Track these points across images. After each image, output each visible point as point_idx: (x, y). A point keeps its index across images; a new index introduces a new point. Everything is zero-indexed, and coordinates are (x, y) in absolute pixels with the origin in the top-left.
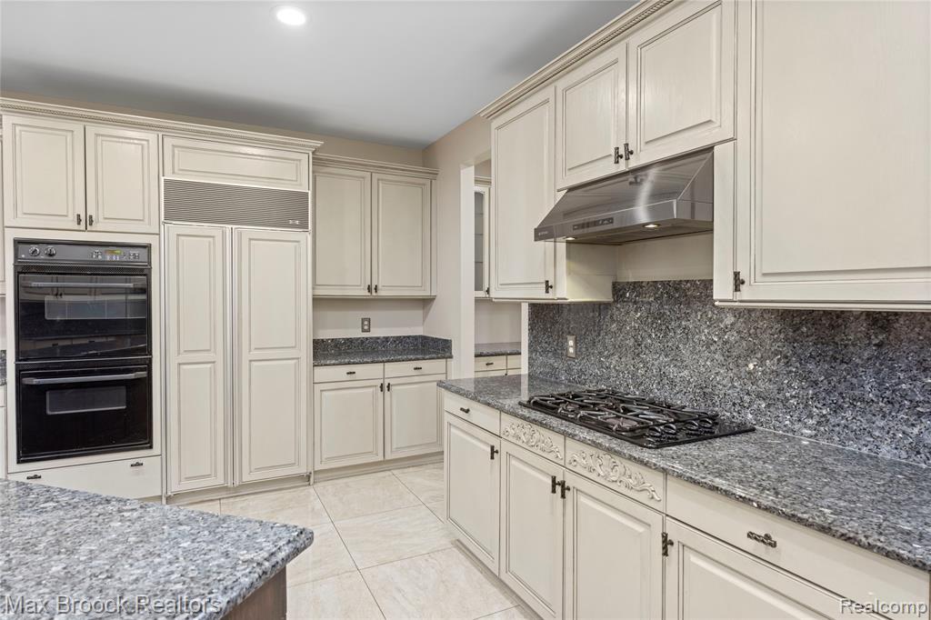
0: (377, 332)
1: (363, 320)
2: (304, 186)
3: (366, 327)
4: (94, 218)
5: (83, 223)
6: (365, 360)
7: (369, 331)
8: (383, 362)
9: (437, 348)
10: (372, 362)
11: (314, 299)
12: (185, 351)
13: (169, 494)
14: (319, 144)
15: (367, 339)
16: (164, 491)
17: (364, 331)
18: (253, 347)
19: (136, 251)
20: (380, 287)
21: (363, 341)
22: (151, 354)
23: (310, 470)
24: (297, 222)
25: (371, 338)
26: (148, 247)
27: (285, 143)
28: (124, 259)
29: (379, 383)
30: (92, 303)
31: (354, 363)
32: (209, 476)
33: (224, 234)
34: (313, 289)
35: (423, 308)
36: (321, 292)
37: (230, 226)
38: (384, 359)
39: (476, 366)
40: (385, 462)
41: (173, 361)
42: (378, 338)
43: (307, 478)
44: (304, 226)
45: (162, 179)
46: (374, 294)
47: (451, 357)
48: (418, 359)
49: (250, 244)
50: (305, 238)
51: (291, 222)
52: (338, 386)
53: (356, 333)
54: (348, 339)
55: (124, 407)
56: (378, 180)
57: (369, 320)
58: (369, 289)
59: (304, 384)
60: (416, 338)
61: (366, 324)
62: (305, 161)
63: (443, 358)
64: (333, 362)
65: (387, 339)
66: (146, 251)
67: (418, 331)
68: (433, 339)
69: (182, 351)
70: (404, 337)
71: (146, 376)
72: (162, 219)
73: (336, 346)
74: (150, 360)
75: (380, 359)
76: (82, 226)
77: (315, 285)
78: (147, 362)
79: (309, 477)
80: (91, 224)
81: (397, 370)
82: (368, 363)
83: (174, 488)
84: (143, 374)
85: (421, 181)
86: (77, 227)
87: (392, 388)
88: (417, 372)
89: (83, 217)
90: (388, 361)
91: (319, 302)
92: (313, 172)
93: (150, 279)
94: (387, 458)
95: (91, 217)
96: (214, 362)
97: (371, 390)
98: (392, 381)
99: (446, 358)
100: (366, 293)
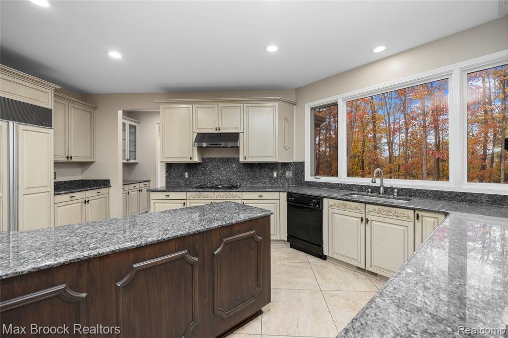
2: (49, 106)
9: (106, 183)
10: (81, 191)
11: (54, 162)
14: (58, 87)
18: (24, 188)
24: (47, 124)
27: (40, 83)
29: (84, 200)
31: (73, 192)
34: (54, 157)
35: (81, 167)
36: (56, 159)
44: (51, 126)
46: (69, 160)
47: (111, 186)
48: (99, 188)
49: (23, 132)
50: (51, 132)
51: (43, 123)
52: (65, 204)
56: (71, 106)
58: (68, 158)
62: (50, 93)
64: (63, 192)
67: (79, 178)
68: (93, 180)
75: (84, 189)
82: (79, 191)
85: (90, 110)
87: (90, 202)
88: (98, 194)
90: (87, 190)
91: (57, 164)
97: (80, 204)
98: (89, 199)
99: (108, 187)
100: (66, 159)
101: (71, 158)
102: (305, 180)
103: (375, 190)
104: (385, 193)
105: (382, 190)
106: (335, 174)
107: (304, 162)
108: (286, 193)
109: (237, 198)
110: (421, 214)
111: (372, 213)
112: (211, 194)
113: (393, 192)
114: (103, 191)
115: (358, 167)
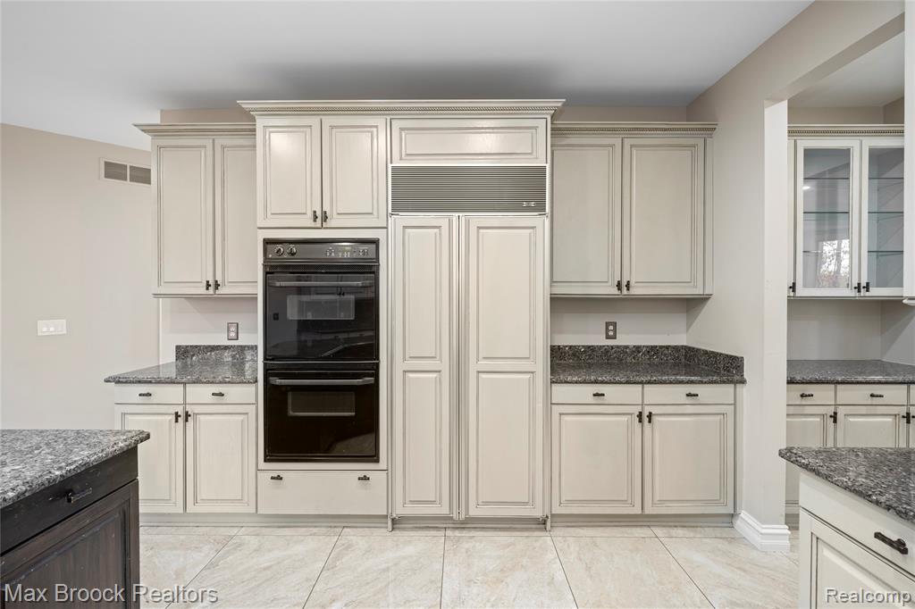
0: (625, 339)
1: (608, 324)
2: (540, 160)
3: (611, 333)
4: (328, 214)
5: (319, 220)
6: (617, 379)
7: (614, 337)
8: (642, 383)
9: (726, 369)
10: (627, 383)
11: (551, 298)
12: (411, 357)
13: (394, 516)
15: (612, 347)
16: (390, 511)
17: (608, 337)
18: (481, 356)
19: (365, 247)
20: (632, 284)
21: (607, 351)
22: (378, 359)
23: (547, 512)
24: (532, 204)
25: (618, 347)
26: (375, 242)
27: (517, 109)
28: (355, 255)
29: (637, 410)
30: (326, 302)
31: (602, 382)
32: (433, 502)
33: (450, 222)
34: (551, 286)
35: (687, 312)
36: (562, 290)
37: (457, 214)
38: (644, 379)
39: (788, 399)
40: (642, 516)
41: (399, 367)
42: (627, 347)
43: (542, 523)
44: (540, 208)
45: (390, 166)
46: (625, 291)
47: (743, 382)
48: (692, 382)
49: (478, 232)
50: (541, 223)
51: (525, 204)
52: (581, 409)
53: (599, 340)
54: (589, 347)
55: (354, 414)
56: (632, 146)
57: (615, 324)
58: (619, 285)
59: (540, 406)
60: (676, 348)
61: (611, 329)
62: (542, 126)
63: (731, 382)
64: (575, 378)
65: (638, 349)
66: (374, 246)
67: (680, 339)
68: (706, 352)
69: (407, 357)
70: (661, 347)
71: (373, 382)
72: (390, 211)
73: (574, 355)
74: (377, 365)
75: (637, 379)
76: (318, 223)
77: (552, 281)
78: (375, 367)
79: (544, 523)
80: (325, 221)
81: (661, 395)
82: (621, 383)
83: (400, 511)
84: (370, 380)
85: (691, 141)
86: (313, 225)
87: (655, 419)
88: (690, 401)
89: (319, 214)
90: (649, 382)
92: (552, 146)
93: (378, 278)
94: (648, 511)
95: (325, 212)
96: (440, 371)
97: (625, 418)
98: (654, 410)
99: (735, 383)
100: (614, 291)
101: (628, 286)
114: (712, 393)
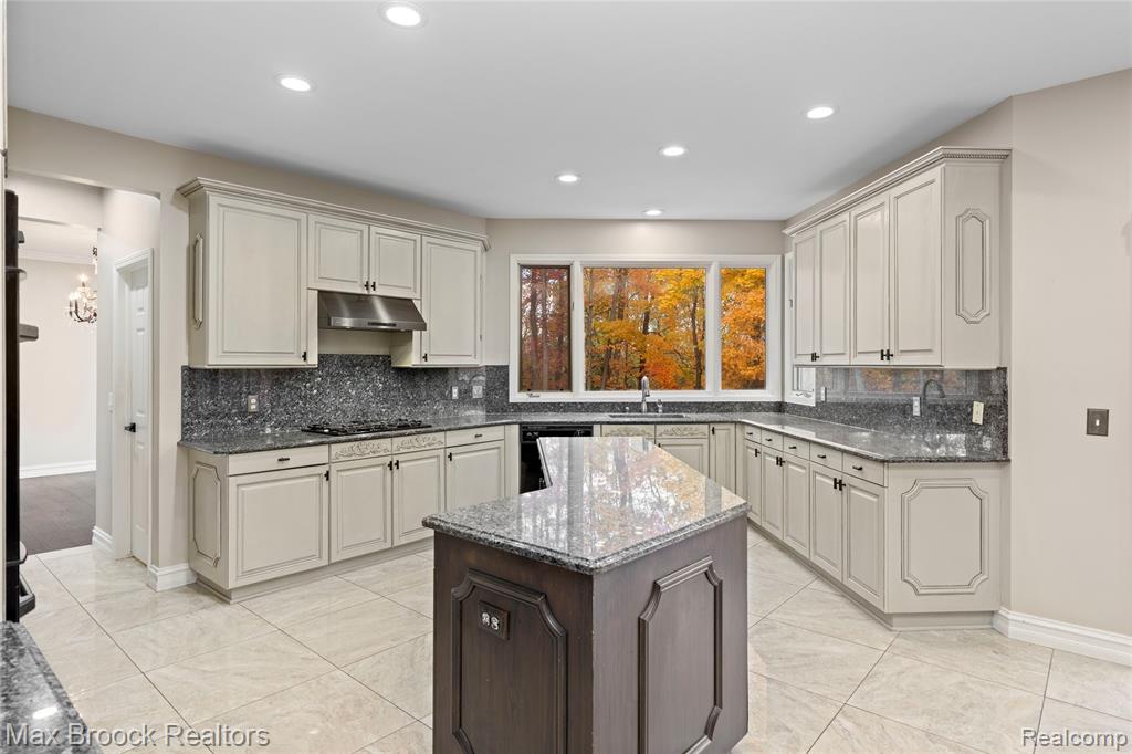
102: (511, 401)
103: (636, 407)
104: (648, 411)
105: (644, 407)
106: (569, 387)
107: (507, 366)
108: (517, 426)
109: (437, 446)
110: (717, 426)
111: (664, 436)
112: (385, 443)
113: (657, 409)
115: (602, 375)
